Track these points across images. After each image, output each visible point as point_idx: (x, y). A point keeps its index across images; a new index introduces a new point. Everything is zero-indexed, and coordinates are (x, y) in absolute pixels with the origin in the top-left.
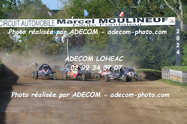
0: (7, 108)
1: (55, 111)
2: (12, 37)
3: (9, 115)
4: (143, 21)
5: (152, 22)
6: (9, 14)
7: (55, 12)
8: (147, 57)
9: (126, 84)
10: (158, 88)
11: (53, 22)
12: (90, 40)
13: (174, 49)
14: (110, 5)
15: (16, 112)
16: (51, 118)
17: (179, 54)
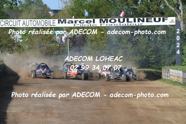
0: (8, 108)
1: (56, 110)
2: (13, 37)
3: (10, 115)
4: (143, 21)
5: (152, 22)
6: (10, 14)
7: (55, 11)
8: (148, 57)
9: (127, 84)
10: (158, 88)
11: (54, 22)
12: (91, 40)
13: (174, 49)
14: (110, 5)
15: (17, 112)
16: (51, 118)
17: (179, 54)
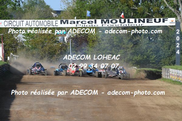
0: (12, 106)
1: (58, 109)
2: (16, 37)
3: (13, 113)
4: (144, 22)
5: (152, 22)
6: (13, 15)
7: (58, 12)
8: (148, 57)
9: (128, 83)
11: (57, 22)
12: (93, 40)
13: (174, 49)
15: (20, 111)
16: (54, 116)
17: (178, 54)
